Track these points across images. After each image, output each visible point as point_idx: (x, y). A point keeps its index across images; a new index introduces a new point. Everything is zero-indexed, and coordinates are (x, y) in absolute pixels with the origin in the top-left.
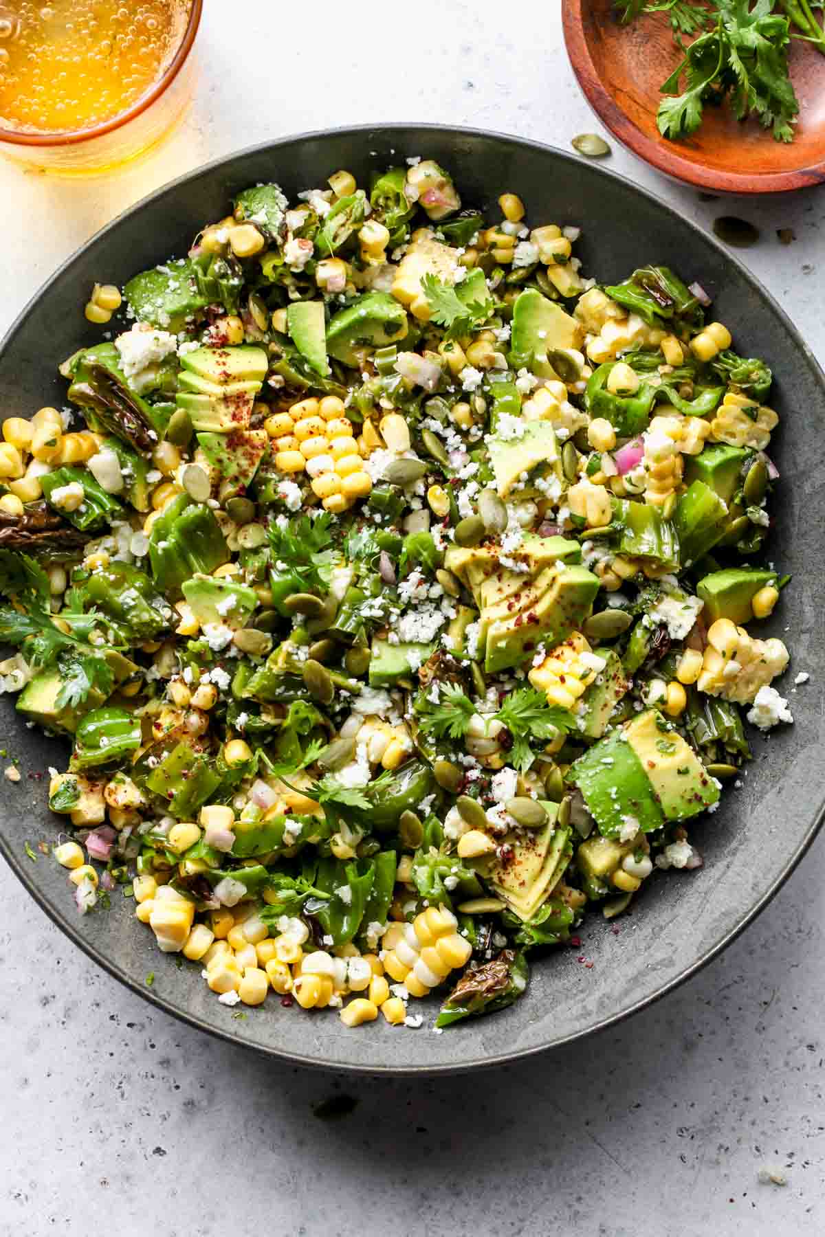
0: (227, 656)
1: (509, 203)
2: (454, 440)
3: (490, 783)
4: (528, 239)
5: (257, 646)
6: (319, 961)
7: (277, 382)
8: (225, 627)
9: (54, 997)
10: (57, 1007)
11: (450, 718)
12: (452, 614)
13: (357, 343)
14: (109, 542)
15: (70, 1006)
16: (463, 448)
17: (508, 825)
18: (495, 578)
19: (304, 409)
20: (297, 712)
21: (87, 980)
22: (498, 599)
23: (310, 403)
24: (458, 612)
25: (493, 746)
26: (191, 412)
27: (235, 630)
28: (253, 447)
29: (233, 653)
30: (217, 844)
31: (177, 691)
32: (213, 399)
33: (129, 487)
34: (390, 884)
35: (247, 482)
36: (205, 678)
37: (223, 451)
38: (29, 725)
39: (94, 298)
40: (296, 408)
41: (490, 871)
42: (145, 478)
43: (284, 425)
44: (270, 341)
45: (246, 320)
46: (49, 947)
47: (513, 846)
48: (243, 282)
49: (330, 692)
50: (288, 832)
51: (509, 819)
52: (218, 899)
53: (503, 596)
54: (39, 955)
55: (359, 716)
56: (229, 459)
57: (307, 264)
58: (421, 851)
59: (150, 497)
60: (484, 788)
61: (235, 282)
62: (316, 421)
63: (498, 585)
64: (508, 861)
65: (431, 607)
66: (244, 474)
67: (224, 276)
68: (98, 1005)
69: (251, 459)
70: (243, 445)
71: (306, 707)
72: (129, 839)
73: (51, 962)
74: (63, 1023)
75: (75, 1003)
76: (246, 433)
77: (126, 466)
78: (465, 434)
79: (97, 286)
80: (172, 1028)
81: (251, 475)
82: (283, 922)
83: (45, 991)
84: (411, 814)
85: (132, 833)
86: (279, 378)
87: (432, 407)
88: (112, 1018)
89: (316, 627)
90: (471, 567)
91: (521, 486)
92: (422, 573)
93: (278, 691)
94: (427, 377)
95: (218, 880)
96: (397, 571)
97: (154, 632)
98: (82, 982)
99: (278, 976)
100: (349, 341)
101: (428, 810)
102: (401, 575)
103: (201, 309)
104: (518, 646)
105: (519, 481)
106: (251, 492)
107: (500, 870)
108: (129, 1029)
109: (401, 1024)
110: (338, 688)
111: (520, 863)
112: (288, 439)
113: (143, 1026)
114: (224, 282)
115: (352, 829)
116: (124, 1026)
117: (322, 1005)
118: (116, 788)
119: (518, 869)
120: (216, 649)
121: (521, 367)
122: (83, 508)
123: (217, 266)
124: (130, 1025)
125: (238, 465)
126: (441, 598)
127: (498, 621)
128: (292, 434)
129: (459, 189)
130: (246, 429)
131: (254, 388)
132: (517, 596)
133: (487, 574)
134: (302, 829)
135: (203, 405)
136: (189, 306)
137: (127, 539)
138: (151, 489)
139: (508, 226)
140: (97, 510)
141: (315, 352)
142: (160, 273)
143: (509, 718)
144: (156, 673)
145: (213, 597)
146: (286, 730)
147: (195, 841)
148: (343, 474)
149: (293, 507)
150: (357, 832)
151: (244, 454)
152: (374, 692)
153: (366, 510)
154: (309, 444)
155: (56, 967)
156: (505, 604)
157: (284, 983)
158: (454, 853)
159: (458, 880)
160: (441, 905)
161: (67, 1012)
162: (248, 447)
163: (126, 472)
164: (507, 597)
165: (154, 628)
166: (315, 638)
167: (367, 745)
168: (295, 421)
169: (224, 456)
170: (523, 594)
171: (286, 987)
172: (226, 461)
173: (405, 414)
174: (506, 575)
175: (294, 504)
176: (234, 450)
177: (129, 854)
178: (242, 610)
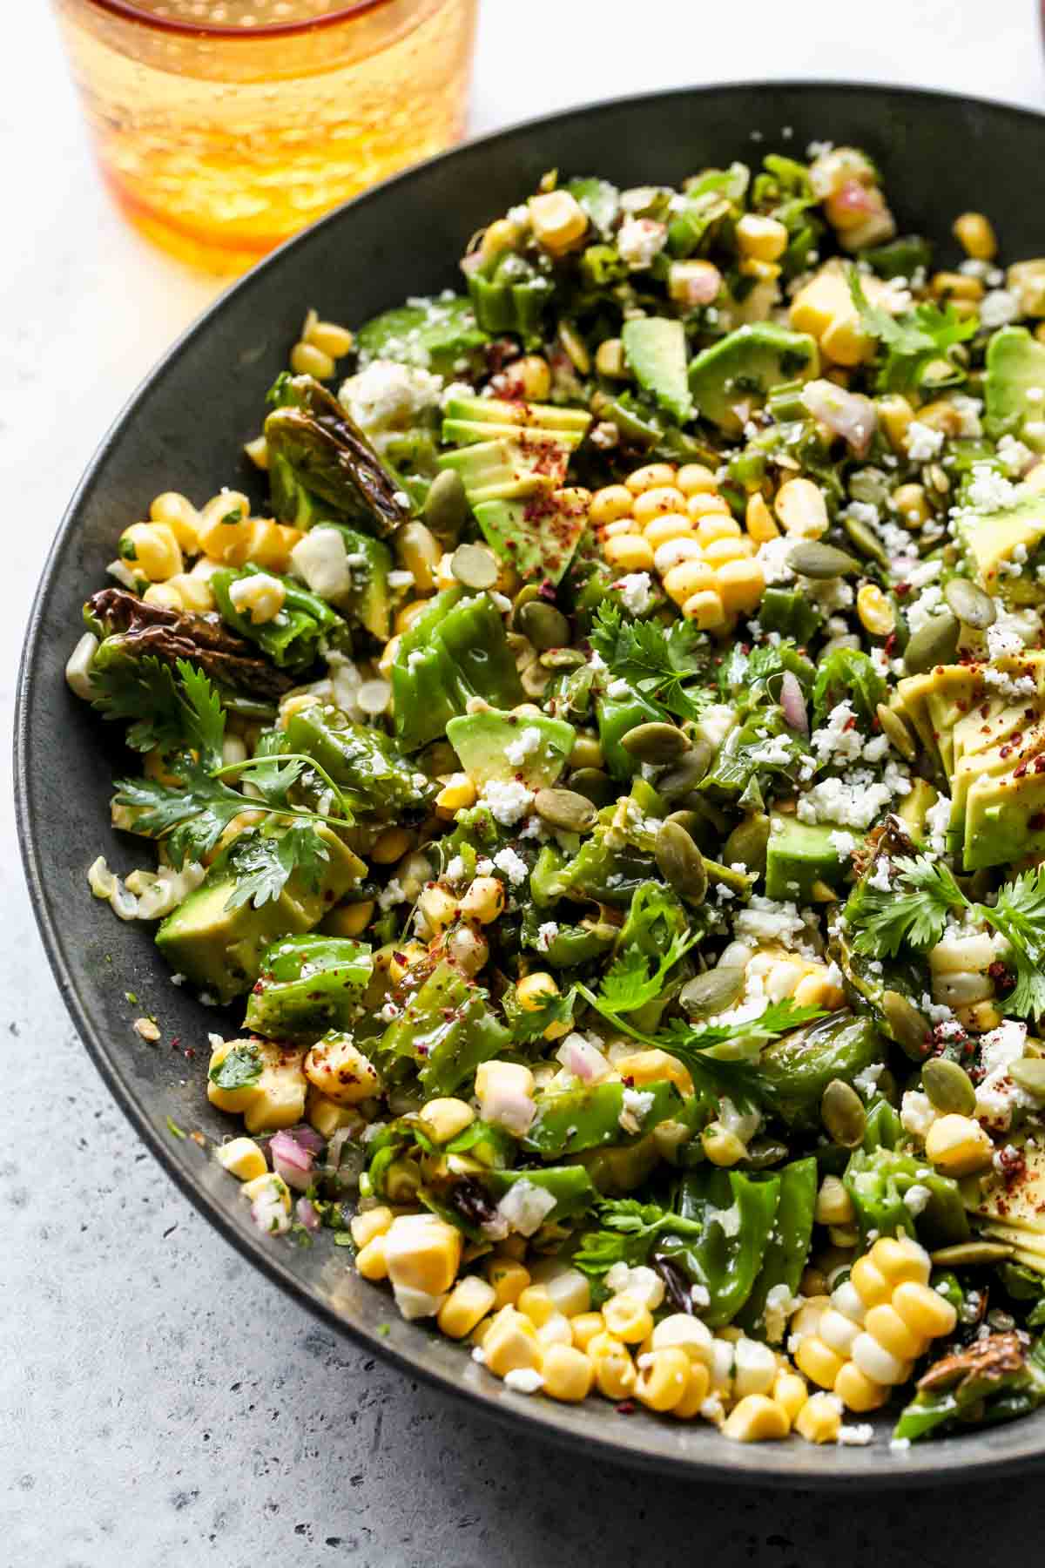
0: (522, 836)
1: (971, 228)
2: (895, 536)
3: (978, 1049)
4: (1003, 286)
5: (572, 815)
6: (684, 1328)
7: (607, 434)
8: (519, 785)
9: (196, 1493)
10: (201, 1511)
11: (909, 914)
12: (903, 786)
13: (737, 386)
14: (324, 687)
15: (224, 1509)
16: (913, 550)
17: (1013, 1103)
18: (976, 714)
19: (651, 475)
20: (645, 904)
21: (256, 1466)
22: (984, 744)
23: (660, 471)
24: (913, 786)
25: (983, 983)
26: (466, 478)
27: (536, 791)
28: (569, 515)
29: (533, 829)
30: (506, 1118)
31: (435, 903)
32: (503, 442)
33: (359, 588)
34: (806, 1220)
35: (555, 577)
36: (486, 866)
37: (517, 528)
38: (176, 979)
39: (307, 334)
40: (638, 477)
41: (982, 1199)
42: (386, 579)
43: (618, 503)
44: (593, 393)
45: (553, 360)
46: (191, 1410)
47: (1021, 1150)
48: (552, 286)
49: (701, 883)
50: (629, 1111)
51: (1015, 1093)
52: (505, 1219)
53: (992, 738)
54: (174, 1425)
55: (749, 938)
56: (527, 540)
57: (656, 260)
58: (861, 1152)
59: (393, 617)
60: (971, 1056)
61: (539, 283)
62: (672, 494)
63: (982, 723)
64: (1013, 1176)
65: (868, 776)
66: (552, 563)
67: (522, 279)
68: (274, 1508)
69: (564, 536)
70: (550, 513)
71: (662, 892)
72: (345, 1148)
73: (193, 1436)
74: (212, 1537)
75: (233, 1505)
76: (558, 494)
77: (356, 552)
78: (916, 533)
79: (313, 317)
80: (407, 1547)
81: (564, 564)
82: (619, 1273)
83: (183, 1484)
84: (843, 1086)
85: (351, 1139)
86: (610, 427)
87: (860, 483)
88: (300, 1529)
89: (674, 785)
90: (936, 697)
91: (1017, 569)
92: (851, 708)
93: (612, 880)
94: (853, 421)
95: (502, 1189)
96: (810, 710)
97: (398, 805)
98: (249, 1471)
99: (609, 1359)
100: (722, 384)
101: (871, 1088)
102: (817, 717)
103: (479, 349)
104: (1020, 819)
105: (1013, 562)
106: (565, 596)
107: (998, 1192)
108: (330, 1548)
109: (832, 1442)
110: (715, 879)
111: (1037, 1176)
112: (625, 523)
113: (355, 1543)
114: (519, 288)
115: (739, 1107)
116: (320, 1546)
117: (689, 1411)
118: (326, 1049)
119: (1032, 1187)
120: (504, 820)
121: (1001, 435)
122: (281, 620)
123: (511, 265)
124: (332, 1541)
125: (543, 550)
126: (884, 762)
127: (986, 775)
128: (631, 516)
129: (893, 203)
130: (558, 488)
131: (569, 440)
132: (1015, 736)
133: (964, 710)
134: (654, 1104)
135: (484, 460)
136: (458, 342)
137: (352, 689)
138: (395, 601)
139: (973, 268)
140: (306, 621)
141: (670, 384)
142: (413, 310)
143: (1010, 921)
144: (396, 892)
145: (501, 738)
146: (626, 945)
147: (465, 1124)
148: (717, 563)
149: (635, 605)
150: (750, 1113)
151: (553, 530)
152: (773, 905)
153: (754, 626)
154: (660, 525)
155: (202, 1444)
156: (998, 750)
157: (619, 1373)
158: (921, 1155)
159: (928, 1193)
160: (900, 1230)
161: (220, 1519)
162: (561, 518)
163: (356, 558)
164: (1000, 740)
165: (397, 798)
166: (674, 805)
167: (765, 978)
168: (635, 495)
169: (518, 538)
170: (1026, 735)
171: (624, 1380)
172: (522, 545)
173: (820, 482)
174: (996, 706)
175: (636, 599)
176: (537, 525)
177: (345, 1175)
178: (549, 754)
